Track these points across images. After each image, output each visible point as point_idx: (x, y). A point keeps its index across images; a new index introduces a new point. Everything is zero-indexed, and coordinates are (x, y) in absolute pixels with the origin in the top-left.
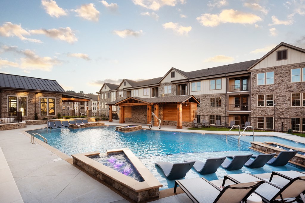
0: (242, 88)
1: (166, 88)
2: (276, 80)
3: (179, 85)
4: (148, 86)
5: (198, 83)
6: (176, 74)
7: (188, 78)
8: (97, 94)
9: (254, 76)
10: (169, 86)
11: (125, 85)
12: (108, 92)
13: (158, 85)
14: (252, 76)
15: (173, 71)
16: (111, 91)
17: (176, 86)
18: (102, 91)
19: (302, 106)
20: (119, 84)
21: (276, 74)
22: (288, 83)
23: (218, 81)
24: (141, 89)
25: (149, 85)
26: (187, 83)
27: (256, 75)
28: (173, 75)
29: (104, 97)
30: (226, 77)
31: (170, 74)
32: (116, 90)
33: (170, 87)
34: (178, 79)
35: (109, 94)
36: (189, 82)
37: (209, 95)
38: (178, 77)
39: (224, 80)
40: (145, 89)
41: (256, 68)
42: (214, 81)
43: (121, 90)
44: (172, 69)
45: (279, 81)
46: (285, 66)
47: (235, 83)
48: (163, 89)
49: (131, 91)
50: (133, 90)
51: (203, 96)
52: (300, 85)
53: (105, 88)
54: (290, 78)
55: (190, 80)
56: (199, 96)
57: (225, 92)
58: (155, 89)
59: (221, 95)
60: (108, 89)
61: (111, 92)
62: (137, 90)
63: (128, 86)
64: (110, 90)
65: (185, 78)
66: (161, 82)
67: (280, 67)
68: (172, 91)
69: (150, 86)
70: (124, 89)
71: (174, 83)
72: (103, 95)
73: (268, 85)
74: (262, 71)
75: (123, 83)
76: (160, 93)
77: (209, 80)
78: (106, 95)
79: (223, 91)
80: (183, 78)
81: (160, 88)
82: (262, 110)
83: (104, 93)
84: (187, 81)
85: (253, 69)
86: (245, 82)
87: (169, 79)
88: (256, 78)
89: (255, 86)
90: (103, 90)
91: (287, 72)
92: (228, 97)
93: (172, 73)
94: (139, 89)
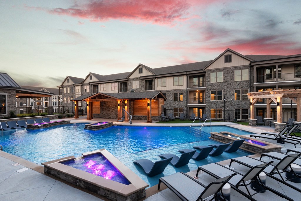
0: (199, 84)
1: (134, 83)
2: (224, 79)
3: (146, 81)
4: (116, 81)
5: (164, 79)
6: (144, 70)
7: (155, 74)
8: (59, 88)
9: (208, 75)
10: (137, 82)
11: (91, 79)
12: (71, 86)
13: (127, 80)
14: (207, 75)
15: (140, 67)
16: (74, 85)
17: (144, 82)
18: (63, 85)
19: (242, 100)
20: (84, 78)
21: (224, 74)
22: (233, 81)
23: (181, 78)
24: (109, 83)
25: (117, 80)
26: (154, 79)
27: (209, 74)
28: (141, 71)
29: (67, 91)
30: (187, 75)
31: (138, 70)
32: (81, 84)
33: (138, 82)
34: (146, 75)
35: (72, 88)
36: (156, 78)
37: (173, 91)
38: (146, 73)
39: (185, 78)
40: (113, 84)
41: (210, 68)
42: (176, 78)
43: (87, 84)
44: (140, 65)
45: (226, 80)
46: (230, 68)
47: (194, 80)
48: (132, 84)
49: (98, 86)
50: (100, 84)
51: (168, 91)
52: (241, 83)
53: (68, 82)
54: (233, 77)
55: (156, 77)
56: (164, 91)
57: (186, 88)
58: (123, 84)
59: (183, 90)
60: (71, 83)
61: (75, 86)
62: (105, 85)
63: (94, 79)
64: (74, 83)
65: (152, 74)
66: (130, 78)
67: (227, 68)
68: (140, 86)
69: (118, 81)
70: (90, 83)
71: (141, 78)
72: (65, 89)
73: (218, 83)
74: (214, 71)
75: (89, 77)
76: (129, 88)
77: (173, 77)
78: (69, 89)
79: (184, 87)
81: (128, 84)
82: (214, 103)
83: (67, 87)
84: (154, 77)
85: (208, 69)
86: (201, 79)
87: (137, 75)
88: (210, 77)
89: (209, 83)
90: (66, 84)
91: (232, 73)
92: (188, 92)
93: (139, 69)
94: (107, 84)
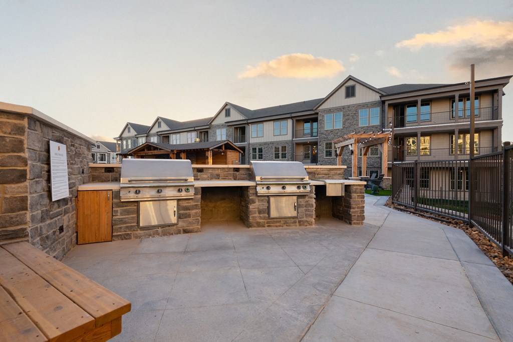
0: (312, 133)
1: (218, 132)
2: (344, 124)
3: (236, 128)
4: (193, 129)
5: (260, 125)
6: (233, 112)
7: (247, 118)
8: (115, 142)
9: (321, 118)
10: (222, 130)
11: (159, 126)
12: (133, 137)
13: (208, 127)
14: (320, 118)
15: (227, 107)
16: (137, 136)
17: (232, 129)
18: (123, 136)
19: (370, 156)
20: (150, 125)
21: (344, 116)
22: (356, 127)
23: (283, 122)
24: (184, 133)
25: (194, 127)
26: (246, 125)
27: (323, 116)
28: (228, 114)
29: (127, 145)
30: (291, 118)
31: (224, 111)
32: (146, 135)
33: (224, 131)
34: (235, 120)
35: (134, 141)
36: (248, 124)
37: (272, 143)
38: (235, 116)
39: (290, 122)
40: (189, 134)
41: (323, 107)
42: (278, 123)
43: (154, 135)
44: (226, 105)
45: (347, 125)
46: (353, 106)
47: (305, 127)
48: (215, 133)
49: (169, 136)
50: (171, 135)
51: (265, 144)
52: (368, 129)
53: (129, 131)
54: (357, 121)
55: (249, 121)
56: (260, 144)
57: (291, 139)
58: (204, 134)
59: (287, 142)
60: (133, 133)
61: (137, 138)
62: (178, 135)
63: (164, 127)
64: (136, 134)
65: (243, 118)
66: (213, 124)
67: (349, 106)
68: (226, 136)
69: (196, 128)
70: (157, 132)
71: (229, 125)
72: (125, 142)
73: (336, 130)
74: (330, 111)
75: (157, 123)
76: (211, 139)
77: (272, 122)
78: (129, 141)
79: (289, 137)
80: (241, 118)
81: (210, 131)
82: (329, 161)
83: (127, 139)
84: (245, 122)
85: (320, 108)
86: (315, 124)
87: (222, 119)
88: (324, 121)
89: (322, 131)
90: (126, 135)
91: (355, 114)
92: (295, 145)
93: (226, 110)
94: (181, 134)
